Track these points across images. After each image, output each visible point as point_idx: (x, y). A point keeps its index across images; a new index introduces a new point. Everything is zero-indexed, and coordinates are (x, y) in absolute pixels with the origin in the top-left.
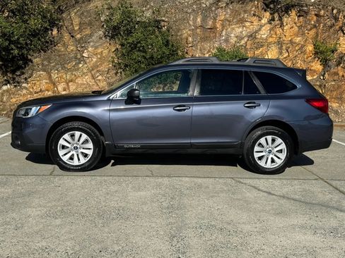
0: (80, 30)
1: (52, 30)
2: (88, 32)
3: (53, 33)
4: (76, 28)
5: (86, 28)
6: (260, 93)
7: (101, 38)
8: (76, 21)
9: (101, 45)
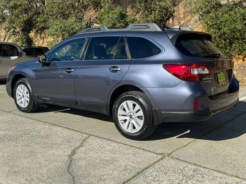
0: (184, 17)
1: (169, 20)
2: (189, 18)
3: (170, 22)
4: (182, 16)
5: (188, 15)
6: (127, 58)
7: (196, 22)
8: (182, 11)
9: (197, 27)
